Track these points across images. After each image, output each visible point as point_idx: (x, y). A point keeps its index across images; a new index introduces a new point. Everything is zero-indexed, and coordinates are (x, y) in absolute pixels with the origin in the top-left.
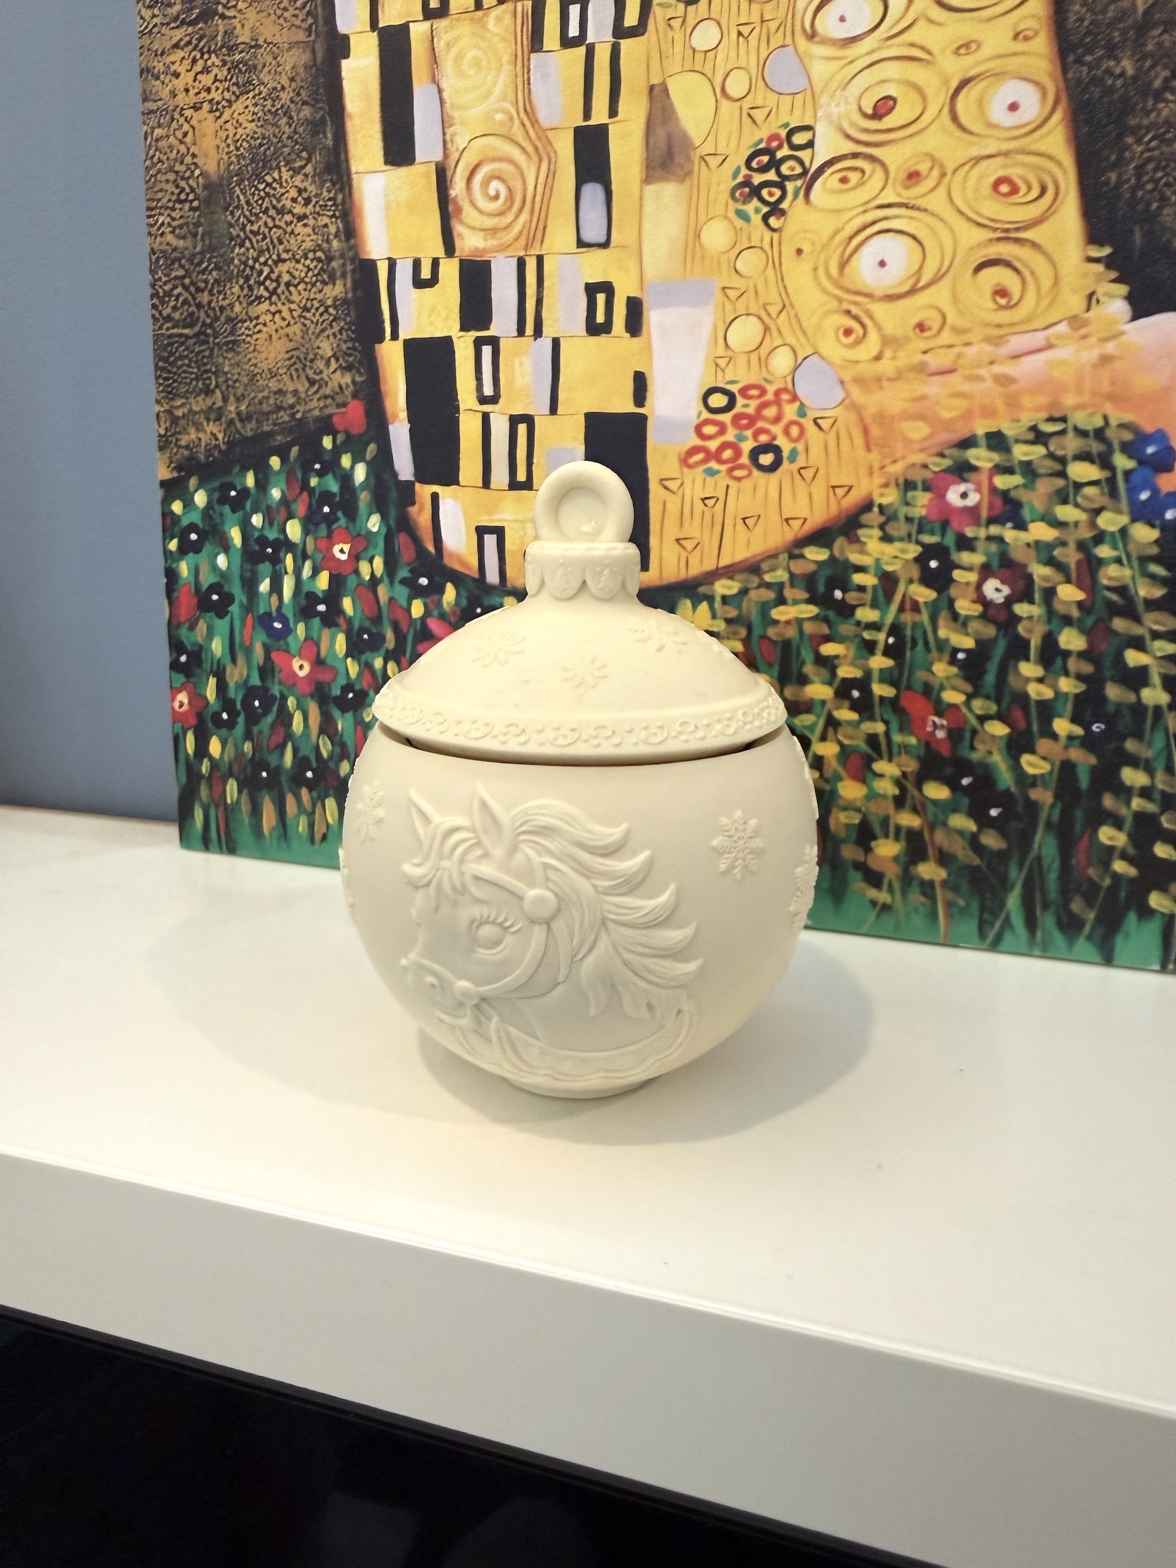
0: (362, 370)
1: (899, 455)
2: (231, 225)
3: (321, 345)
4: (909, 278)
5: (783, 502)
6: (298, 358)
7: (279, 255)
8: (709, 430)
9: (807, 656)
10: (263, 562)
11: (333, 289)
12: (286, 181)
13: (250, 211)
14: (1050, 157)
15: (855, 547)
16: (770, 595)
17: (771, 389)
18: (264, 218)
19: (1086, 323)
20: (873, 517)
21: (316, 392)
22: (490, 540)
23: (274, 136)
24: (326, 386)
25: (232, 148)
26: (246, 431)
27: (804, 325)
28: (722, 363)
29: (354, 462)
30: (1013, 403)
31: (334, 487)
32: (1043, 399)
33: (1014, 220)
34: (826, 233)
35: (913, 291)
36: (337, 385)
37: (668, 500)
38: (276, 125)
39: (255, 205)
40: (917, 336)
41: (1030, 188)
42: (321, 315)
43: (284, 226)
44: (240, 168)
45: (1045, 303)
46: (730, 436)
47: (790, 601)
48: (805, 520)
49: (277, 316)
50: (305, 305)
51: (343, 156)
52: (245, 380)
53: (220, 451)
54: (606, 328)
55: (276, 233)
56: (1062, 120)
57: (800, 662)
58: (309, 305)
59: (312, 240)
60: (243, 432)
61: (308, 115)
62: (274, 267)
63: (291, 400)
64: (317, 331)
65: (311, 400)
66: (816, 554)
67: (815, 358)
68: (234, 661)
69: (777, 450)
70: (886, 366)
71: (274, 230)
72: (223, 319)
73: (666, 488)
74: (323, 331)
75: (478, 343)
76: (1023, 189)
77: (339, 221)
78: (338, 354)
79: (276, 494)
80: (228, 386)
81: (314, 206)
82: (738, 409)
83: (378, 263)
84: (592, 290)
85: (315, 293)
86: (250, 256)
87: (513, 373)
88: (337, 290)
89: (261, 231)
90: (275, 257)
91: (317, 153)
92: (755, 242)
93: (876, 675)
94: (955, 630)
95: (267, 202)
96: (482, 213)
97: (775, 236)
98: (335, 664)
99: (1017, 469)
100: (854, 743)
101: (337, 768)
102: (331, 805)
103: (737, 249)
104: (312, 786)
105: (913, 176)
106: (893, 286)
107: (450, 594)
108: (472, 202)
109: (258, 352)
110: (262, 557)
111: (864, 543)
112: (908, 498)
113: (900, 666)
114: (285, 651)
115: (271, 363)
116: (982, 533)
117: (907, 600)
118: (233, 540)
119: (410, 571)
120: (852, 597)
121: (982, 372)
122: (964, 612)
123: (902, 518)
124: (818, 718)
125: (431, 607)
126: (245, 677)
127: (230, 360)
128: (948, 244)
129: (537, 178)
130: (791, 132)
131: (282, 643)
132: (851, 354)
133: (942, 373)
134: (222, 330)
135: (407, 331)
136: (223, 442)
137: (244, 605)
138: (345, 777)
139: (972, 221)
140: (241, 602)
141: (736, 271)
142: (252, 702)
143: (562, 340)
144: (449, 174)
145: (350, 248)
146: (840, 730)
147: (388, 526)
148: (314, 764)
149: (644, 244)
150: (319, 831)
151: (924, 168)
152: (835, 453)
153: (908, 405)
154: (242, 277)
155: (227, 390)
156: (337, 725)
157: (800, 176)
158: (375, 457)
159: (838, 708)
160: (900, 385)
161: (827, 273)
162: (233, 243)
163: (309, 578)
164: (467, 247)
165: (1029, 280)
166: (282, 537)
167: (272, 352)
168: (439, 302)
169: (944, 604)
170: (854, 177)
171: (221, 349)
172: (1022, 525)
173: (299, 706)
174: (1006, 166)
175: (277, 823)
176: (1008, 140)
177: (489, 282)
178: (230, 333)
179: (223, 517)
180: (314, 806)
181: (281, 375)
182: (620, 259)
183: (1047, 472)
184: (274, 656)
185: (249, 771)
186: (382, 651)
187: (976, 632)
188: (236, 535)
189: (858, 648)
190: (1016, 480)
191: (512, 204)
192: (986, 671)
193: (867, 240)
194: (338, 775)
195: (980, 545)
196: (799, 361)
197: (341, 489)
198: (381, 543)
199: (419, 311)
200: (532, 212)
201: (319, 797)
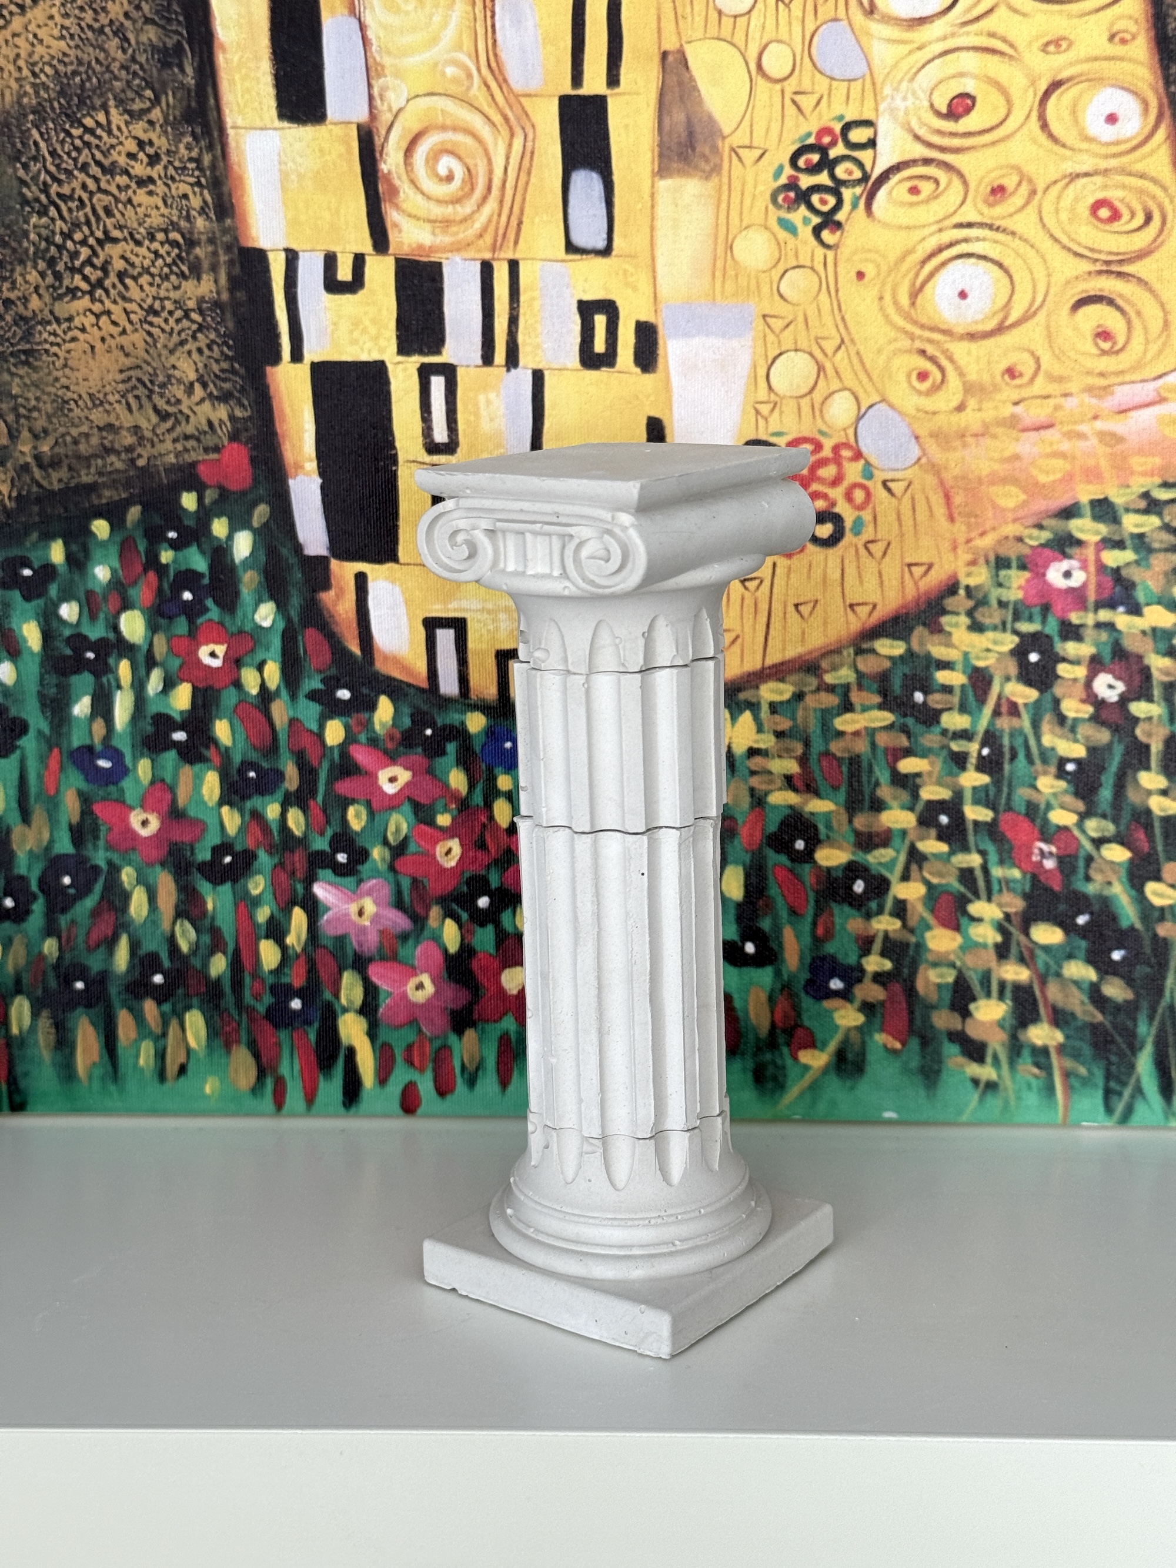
0: (246, 403)
1: (988, 526)
2: (23, 182)
3: (178, 364)
4: (995, 314)
5: (847, 585)
6: (139, 380)
7: (106, 232)
9: (883, 775)
10: (77, 671)
11: (196, 287)
12: (119, 129)
13: (58, 166)
14: (1154, 181)
15: (936, 638)
16: (831, 700)
17: (828, 444)
18: (81, 176)
20: (960, 601)
21: (168, 431)
22: (445, 638)
23: (97, 60)
24: (187, 420)
25: (26, 72)
26: (51, 483)
27: (868, 365)
28: (765, 409)
29: (233, 530)
30: (1121, 466)
32: (1157, 461)
33: (1115, 250)
34: (892, 258)
35: (1000, 329)
36: (204, 422)
38: (103, 50)
39: (65, 157)
40: (1007, 384)
41: (1133, 215)
42: (178, 321)
43: (115, 191)
44: (39, 104)
45: (1154, 348)
47: (858, 707)
48: (875, 606)
49: (104, 319)
50: (151, 307)
51: (212, 101)
52: (50, 408)
54: (608, 359)
55: (101, 200)
56: (1168, 138)
57: (873, 780)
58: (157, 305)
59: (163, 215)
60: (45, 483)
61: (154, 39)
62: (98, 249)
63: (129, 440)
64: (171, 345)
65: (162, 441)
66: (890, 648)
67: (883, 406)
68: (26, 817)
69: (837, 520)
70: (971, 418)
71: (99, 195)
72: (8, 318)
74: (182, 343)
75: (425, 373)
76: (1126, 216)
77: (206, 192)
78: (206, 378)
79: (102, 573)
80: (18, 416)
81: (166, 168)
83: (271, 256)
84: (587, 309)
85: (167, 290)
86: (58, 230)
87: (477, 414)
88: (205, 287)
89: (76, 197)
90: (99, 234)
91: (170, 93)
92: (804, 260)
93: (968, 796)
94: (1061, 737)
95: (85, 156)
96: (429, 198)
97: (830, 254)
98: (201, 816)
99: (1128, 543)
100: (944, 881)
101: (206, 965)
102: (195, 1022)
103: (781, 268)
104: (161, 995)
105: (998, 191)
106: (976, 322)
107: (385, 711)
108: (413, 182)
109: (72, 369)
110: (78, 665)
111: (950, 634)
112: (1001, 579)
113: (997, 782)
114: (116, 801)
115: (94, 385)
116: (1090, 619)
117: (1003, 701)
118: (25, 640)
119: (323, 681)
120: (936, 700)
121: (1084, 428)
122: (1071, 714)
123: (994, 603)
124: (898, 852)
125: (355, 729)
126: (45, 843)
127: (21, 377)
128: (1040, 274)
129: (508, 158)
130: (847, 127)
131: (112, 788)
132: (928, 403)
133: (1038, 429)
134: (9, 334)
135: (315, 351)
136: (10, 497)
137: (44, 736)
138: (219, 979)
139: (1069, 250)
140: (40, 733)
141: (781, 296)
142: (58, 878)
143: (546, 373)
144: (378, 141)
145: (225, 231)
146: (926, 866)
147: (289, 621)
148: (166, 963)
149: (658, 254)
150: (173, 1061)
151: (1010, 182)
152: (911, 522)
153: (996, 466)
154: (43, 259)
155: (17, 422)
156: (204, 903)
157: (859, 182)
158: (266, 525)
159: (922, 839)
160: (987, 441)
161: (896, 303)
162: (27, 209)
163: (157, 695)
164: (406, 241)
165: (1136, 322)
166: (112, 636)
167: (96, 370)
168: (366, 313)
169: (1048, 705)
170: (926, 188)
171: (7, 361)
172: (1135, 610)
173: (141, 880)
174: (1105, 187)
175: (101, 1057)
176: (1106, 157)
177: (440, 292)
178: (21, 339)
179: (7, 605)
180: (165, 1024)
181: (111, 404)
182: (625, 271)
183: (1163, 546)
184: (97, 808)
185: (53, 983)
186: (279, 795)
187: (1087, 738)
188: (31, 634)
189: (945, 762)
190: (1127, 556)
191: (472, 189)
192: (1101, 785)
193: (944, 264)
194: (206, 976)
195: (1089, 633)
196: (863, 410)
197: (211, 567)
198: (276, 643)
199: (334, 324)
200: (501, 202)
201: (174, 1011)
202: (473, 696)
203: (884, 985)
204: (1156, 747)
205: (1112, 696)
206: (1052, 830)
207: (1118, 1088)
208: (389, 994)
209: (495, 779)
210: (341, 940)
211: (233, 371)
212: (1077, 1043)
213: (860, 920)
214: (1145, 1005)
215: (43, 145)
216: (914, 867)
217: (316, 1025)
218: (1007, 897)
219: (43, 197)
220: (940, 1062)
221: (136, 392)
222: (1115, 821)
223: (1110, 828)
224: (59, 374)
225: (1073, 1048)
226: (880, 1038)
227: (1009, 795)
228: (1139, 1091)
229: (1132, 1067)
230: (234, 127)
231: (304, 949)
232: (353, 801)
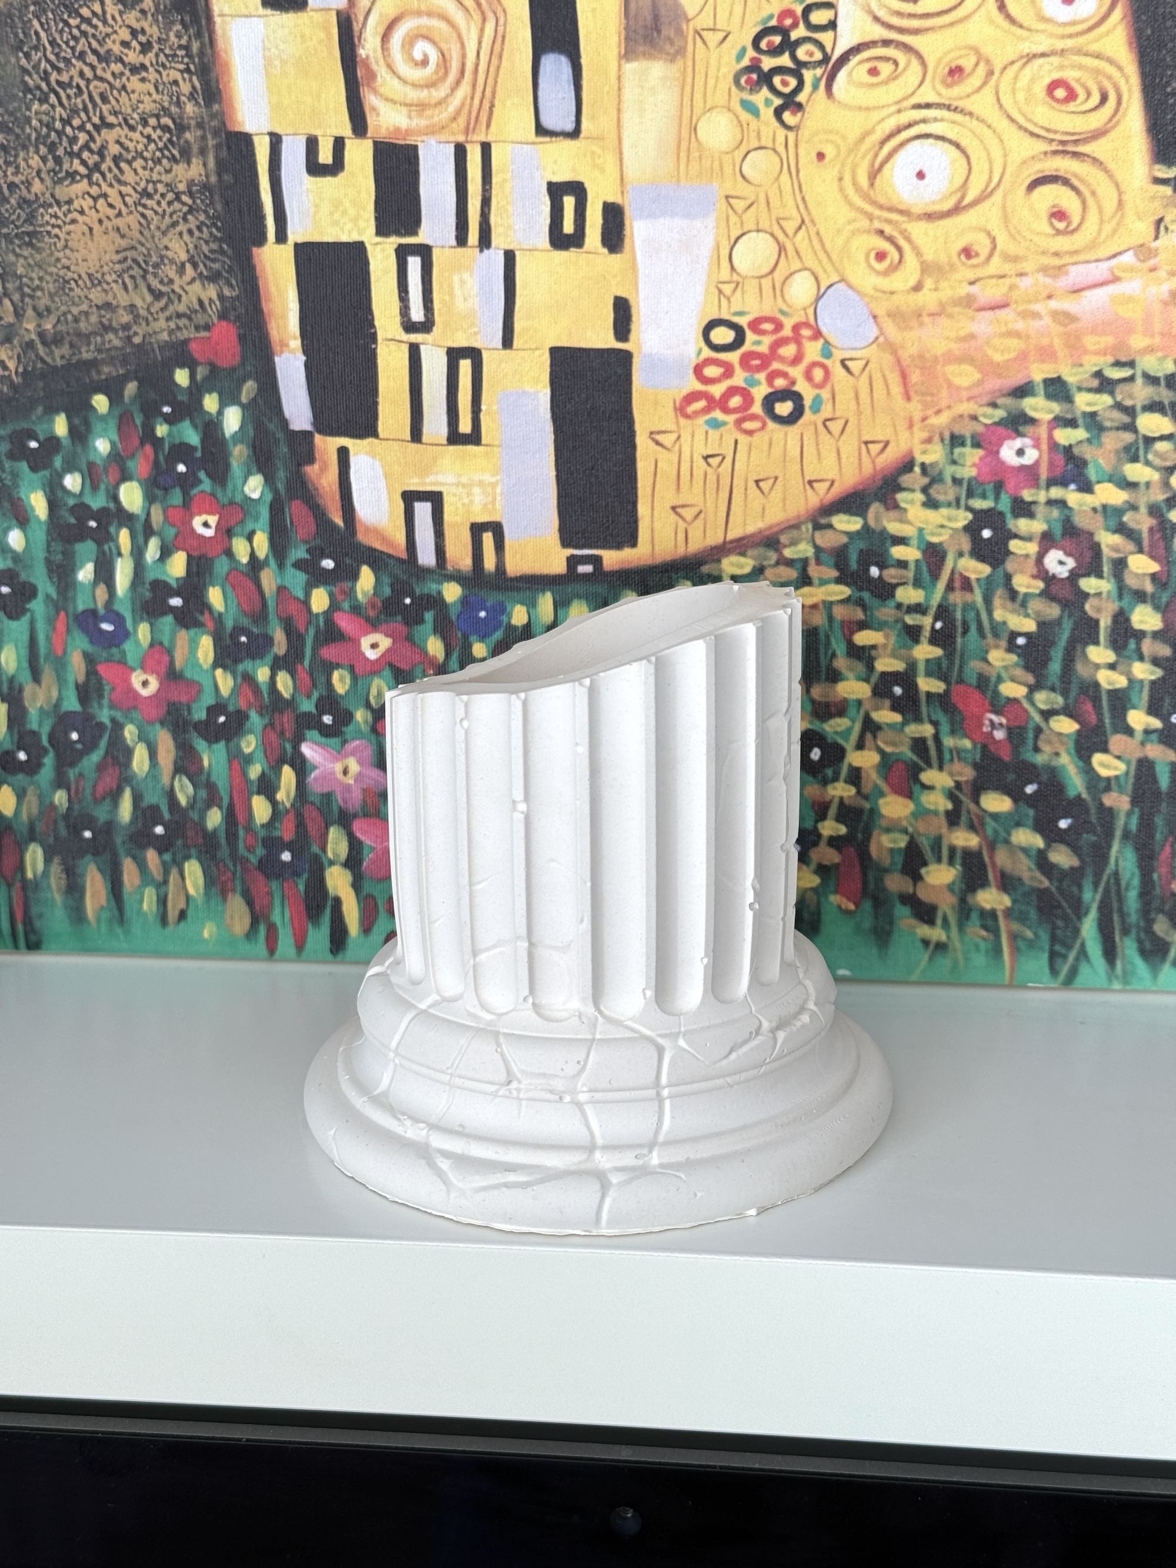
0: (234, 282)
1: (944, 403)
2: (25, 71)
3: (170, 245)
4: (951, 195)
5: (805, 461)
6: (134, 261)
7: (102, 118)
8: (711, 371)
9: (839, 648)
10: (81, 538)
11: (186, 171)
12: (113, 18)
13: (57, 55)
14: (1111, 61)
15: (893, 514)
16: (792, 574)
17: (788, 324)
18: (79, 64)
19: (1152, 253)
20: (915, 478)
21: (162, 310)
22: (423, 511)
24: (180, 300)
26: (54, 360)
27: (828, 245)
28: (727, 289)
29: (223, 404)
30: (1074, 345)
31: (193, 438)
32: (1109, 340)
33: (1071, 130)
34: (852, 137)
35: (957, 209)
36: (195, 301)
37: (660, 457)
39: (64, 46)
40: (964, 264)
41: (1089, 94)
42: (170, 203)
43: (110, 79)
45: (1108, 228)
46: (739, 378)
47: (816, 581)
48: (833, 483)
49: (101, 202)
50: (145, 190)
52: (52, 287)
53: (12, 386)
54: (576, 240)
55: (97, 87)
56: (1125, 17)
57: (830, 652)
58: (150, 188)
59: (155, 101)
60: (48, 360)
62: (95, 134)
63: (126, 318)
64: (163, 227)
65: (155, 319)
66: (847, 523)
67: (841, 286)
68: (36, 676)
69: (797, 398)
70: (928, 298)
71: (95, 83)
72: (13, 201)
73: (658, 443)
74: (174, 224)
75: (402, 253)
76: (1082, 96)
77: (194, 78)
78: (196, 258)
79: (102, 446)
80: (23, 295)
81: (157, 55)
82: (747, 347)
83: (257, 140)
84: (556, 191)
85: (160, 173)
86: (57, 117)
87: (451, 293)
88: (194, 171)
89: (74, 84)
90: (96, 120)
92: (766, 141)
93: (921, 667)
94: (1013, 611)
95: (82, 43)
96: (404, 81)
97: (791, 136)
98: (196, 678)
99: (1080, 421)
100: (897, 751)
101: (203, 818)
102: (193, 870)
103: (743, 150)
104: (163, 845)
105: (956, 72)
106: (934, 203)
107: (366, 580)
108: (390, 67)
109: (72, 250)
110: (81, 533)
111: (905, 510)
112: (956, 456)
113: (950, 654)
114: (119, 662)
115: (93, 266)
116: (1042, 496)
117: (957, 576)
118: (33, 509)
119: (308, 551)
120: (891, 575)
121: (1038, 307)
122: (1022, 590)
123: (948, 480)
124: (853, 722)
125: (340, 597)
126: (54, 701)
127: (26, 258)
128: (997, 155)
129: (480, 43)
130: (807, 10)
131: (114, 650)
132: (885, 283)
133: (992, 308)
134: (14, 217)
135: (297, 233)
136: (16, 372)
137: (52, 600)
138: (215, 830)
139: (1026, 130)
140: (48, 596)
141: (743, 177)
142: (67, 735)
143: (517, 253)
144: (356, 28)
145: (213, 116)
146: (880, 735)
147: (276, 492)
148: (167, 816)
149: (625, 136)
150: (174, 906)
151: (967, 63)
152: (868, 400)
153: (954, 346)
154: (45, 144)
155: (22, 301)
156: (201, 760)
157: (820, 63)
158: (254, 399)
159: (877, 709)
160: (944, 321)
161: (855, 183)
162: (29, 96)
163: (154, 562)
164: (384, 125)
165: (1090, 201)
166: (112, 506)
167: (94, 251)
168: (346, 195)
169: (1002, 581)
170: (886, 69)
171: (12, 243)
172: (1086, 487)
173: (142, 737)
174: (1061, 67)
175: (108, 901)
176: (1063, 37)
177: (416, 173)
178: (25, 221)
179: (15, 475)
180: (166, 872)
181: (108, 283)
182: (593, 153)
183: (1116, 424)
184: (101, 669)
185: (63, 832)
186: (269, 659)
187: (1038, 613)
188: (38, 504)
189: (899, 636)
190: (1080, 434)
191: (446, 73)
192: (1050, 659)
193: (902, 145)
194: (204, 829)
195: (1040, 510)
196: (822, 290)
197: (203, 441)
198: (265, 513)
199: (317, 206)
200: (474, 86)
201: (174, 860)
202: (449, 567)
203: (839, 849)
204: (1105, 622)
205: (1063, 572)
206: (1003, 701)
207: (1063, 951)
208: (373, 849)
209: (470, 647)
210: (328, 797)
211: (222, 252)
212: (1023, 907)
213: (816, 786)
214: (1089, 871)
215: (43, 34)
216: (869, 736)
217: (305, 876)
218: (957, 766)
219: (44, 85)
220: (891, 923)
221: (131, 272)
222: (1065, 693)
223: (1059, 701)
224: (61, 255)
225: (1021, 912)
226: (834, 899)
227: (961, 666)
228: (1083, 953)
229: (1077, 931)
230: (221, 15)
231: (293, 805)
232: (338, 666)
